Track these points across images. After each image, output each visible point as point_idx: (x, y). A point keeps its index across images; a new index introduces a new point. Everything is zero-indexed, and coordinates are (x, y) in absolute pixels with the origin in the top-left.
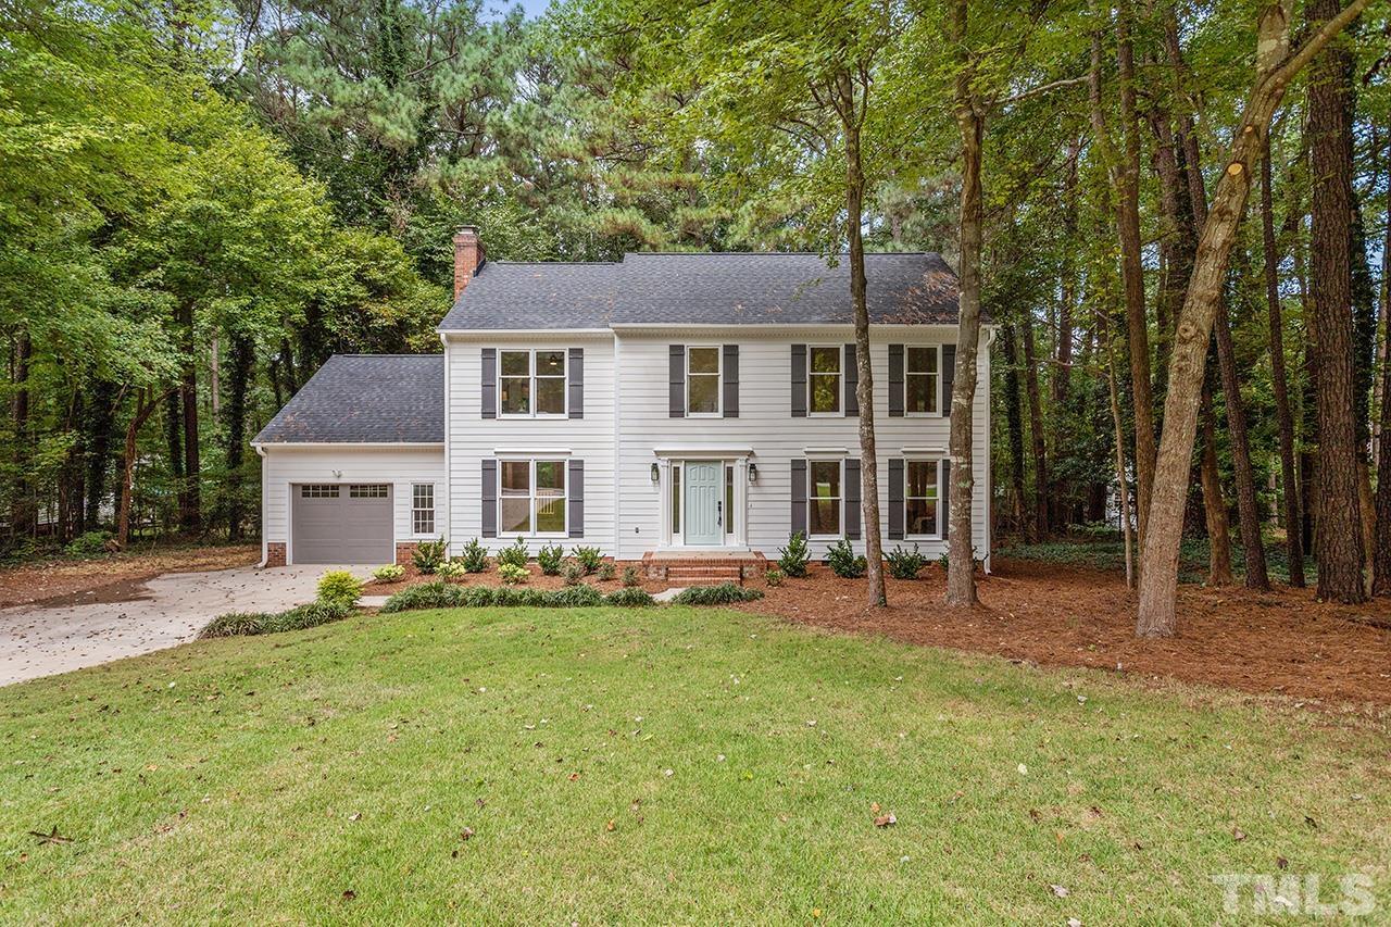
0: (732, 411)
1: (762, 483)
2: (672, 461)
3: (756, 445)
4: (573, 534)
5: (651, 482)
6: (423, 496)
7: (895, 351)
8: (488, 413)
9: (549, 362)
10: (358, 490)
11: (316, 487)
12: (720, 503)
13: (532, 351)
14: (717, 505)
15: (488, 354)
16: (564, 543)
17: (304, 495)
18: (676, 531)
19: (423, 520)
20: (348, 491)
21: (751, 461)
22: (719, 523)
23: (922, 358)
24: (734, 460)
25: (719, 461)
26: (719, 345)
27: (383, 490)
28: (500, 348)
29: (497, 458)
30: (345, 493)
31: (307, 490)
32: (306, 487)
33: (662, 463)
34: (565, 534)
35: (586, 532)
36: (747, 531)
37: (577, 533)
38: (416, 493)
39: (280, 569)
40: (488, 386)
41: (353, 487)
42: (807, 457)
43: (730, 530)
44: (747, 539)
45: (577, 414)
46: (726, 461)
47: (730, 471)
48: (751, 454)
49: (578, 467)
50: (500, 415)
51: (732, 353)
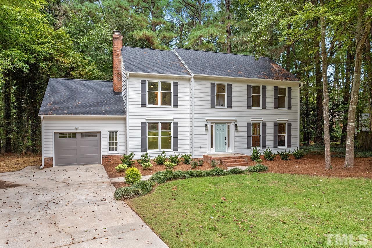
0: (230, 106)
1: (239, 130)
2: (211, 123)
3: (238, 118)
4: (174, 150)
5: (204, 130)
6: (113, 136)
7: (275, 88)
8: (143, 105)
9: (166, 87)
11: (65, 133)
12: (226, 137)
13: (160, 82)
14: (225, 138)
15: (143, 82)
16: (169, 153)
17: (60, 137)
18: (212, 147)
19: (113, 146)
20: (80, 135)
21: (236, 123)
22: (226, 144)
23: (282, 91)
24: (230, 123)
25: (226, 123)
26: (226, 84)
27: (96, 135)
28: (148, 80)
29: (147, 122)
30: (79, 136)
31: (60, 135)
32: (60, 133)
34: (171, 150)
35: (179, 149)
36: (234, 146)
37: (176, 149)
38: (110, 135)
39: (50, 169)
40: (143, 94)
41: (82, 133)
42: (251, 122)
43: (229, 147)
45: (176, 105)
46: (228, 123)
47: (229, 126)
48: (235, 121)
49: (176, 125)
50: (148, 106)
51: (230, 86)
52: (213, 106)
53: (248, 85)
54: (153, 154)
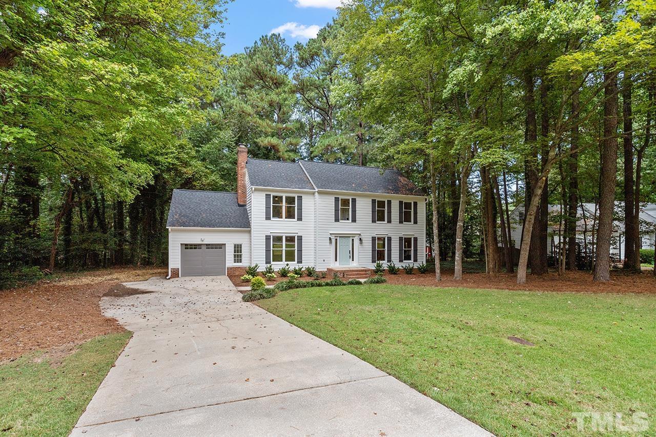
0: (354, 220)
1: (363, 244)
2: (335, 237)
3: (362, 232)
4: (298, 262)
5: (328, 244)
6: (238, 249)
7: (401, 203)
8: (268, 218)
9: (290, 200)
10: (209, 246)
11: (191, 245)
13: (284, 196)
14: (349, 252)
15: (268, 196)
16: (293, 265)
17: (186, 248)
18: (336, 260)
19: (238, 257)
20: (206, 247)
21: (360, 237)
22: (350, 258)
23: (408, 205)
24: (354, 237)
25: (350, 237)
26: (350, 198)
27: (221, 246)
28: (272, 194)
29: (271, 234)
30: (204, 248)
31: (187, 246)
32: (186, 245)
33: (333, 238)
34: (295, 262)
35: (303, 261)
36: (359, 260)
37: (300, 261)
38: (235, 248)
39: (177, 279)
40: (268, 208)
41: (207, 245)
42: (376, 236)
43: (353, 260)
44: (359, 263)
45: (300, 219)
46: (352, 237)
47: (353, 240)
48: (360, 234)
49: (300, 238)
50: (272, 219)
51: (354, 201)
52: (337, 220)
53: (372, 200)
54: (277, 266)
